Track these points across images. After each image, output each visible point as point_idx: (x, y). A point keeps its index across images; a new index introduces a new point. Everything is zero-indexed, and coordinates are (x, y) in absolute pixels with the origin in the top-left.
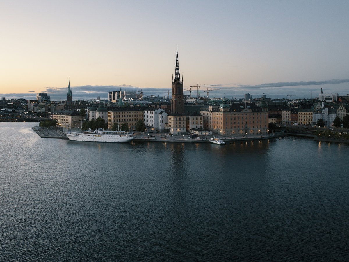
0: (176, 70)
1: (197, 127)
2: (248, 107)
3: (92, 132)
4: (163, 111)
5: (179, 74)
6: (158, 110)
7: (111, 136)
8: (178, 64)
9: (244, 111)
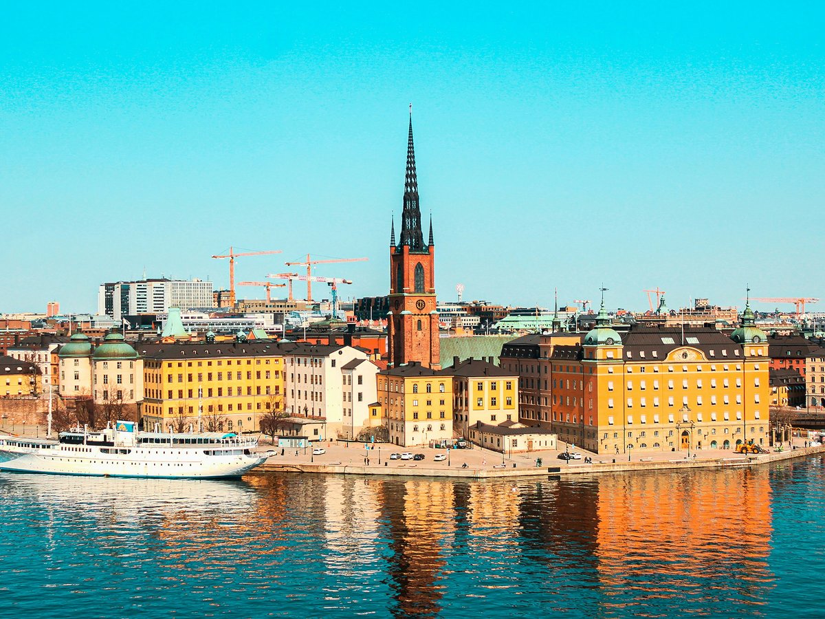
0: (405, 200)
1: (493, 418)
2: (693, 340)
3: (94, 439)
4: (361, 355)
5: (418, 216)
6: (341, 353)
7: (168, 451)
8: (415, 176)
9: (676, 355)
